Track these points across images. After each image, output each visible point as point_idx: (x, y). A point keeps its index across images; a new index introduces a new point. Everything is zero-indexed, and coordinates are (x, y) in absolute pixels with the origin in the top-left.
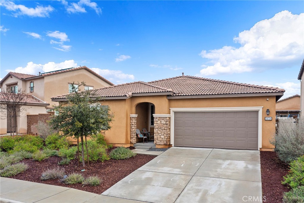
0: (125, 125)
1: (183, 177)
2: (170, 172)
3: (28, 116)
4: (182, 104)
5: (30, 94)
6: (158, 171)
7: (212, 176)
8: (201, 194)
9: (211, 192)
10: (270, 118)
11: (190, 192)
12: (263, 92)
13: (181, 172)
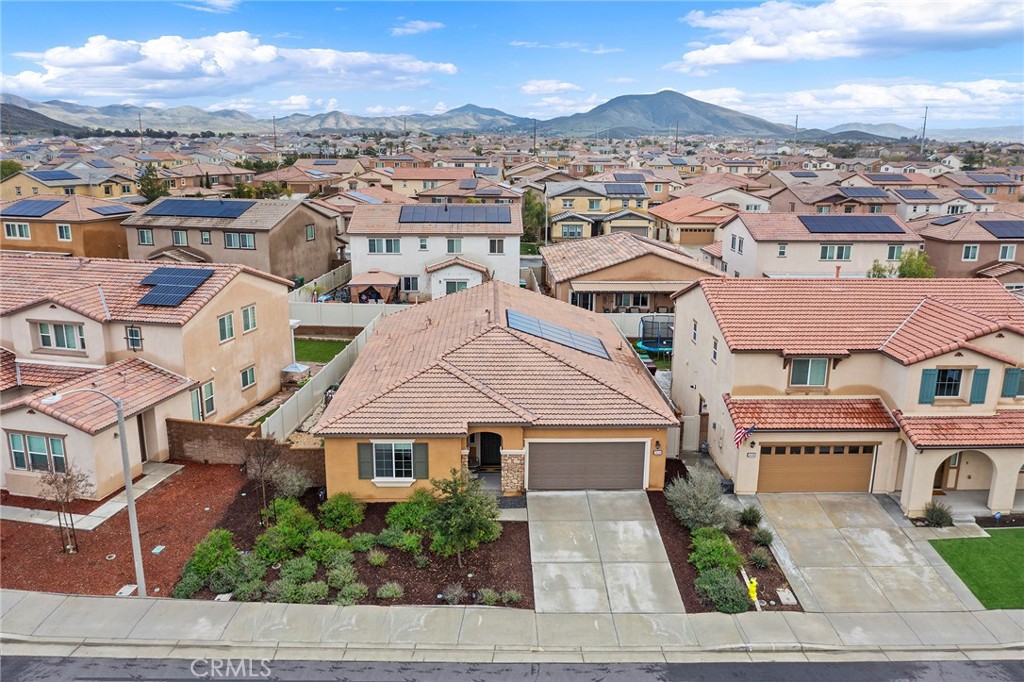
1: (591, 566)
2: (573, 560)
3: (169, 422)
4: (542, 433)
5: (132, 355)
6: (558, 560)
7: (620, 560)
8: (625, 591)
9: (634, 588)
10: (659, 452)
11: (615, 591)
12: (653, 422)
13: (584, 557)
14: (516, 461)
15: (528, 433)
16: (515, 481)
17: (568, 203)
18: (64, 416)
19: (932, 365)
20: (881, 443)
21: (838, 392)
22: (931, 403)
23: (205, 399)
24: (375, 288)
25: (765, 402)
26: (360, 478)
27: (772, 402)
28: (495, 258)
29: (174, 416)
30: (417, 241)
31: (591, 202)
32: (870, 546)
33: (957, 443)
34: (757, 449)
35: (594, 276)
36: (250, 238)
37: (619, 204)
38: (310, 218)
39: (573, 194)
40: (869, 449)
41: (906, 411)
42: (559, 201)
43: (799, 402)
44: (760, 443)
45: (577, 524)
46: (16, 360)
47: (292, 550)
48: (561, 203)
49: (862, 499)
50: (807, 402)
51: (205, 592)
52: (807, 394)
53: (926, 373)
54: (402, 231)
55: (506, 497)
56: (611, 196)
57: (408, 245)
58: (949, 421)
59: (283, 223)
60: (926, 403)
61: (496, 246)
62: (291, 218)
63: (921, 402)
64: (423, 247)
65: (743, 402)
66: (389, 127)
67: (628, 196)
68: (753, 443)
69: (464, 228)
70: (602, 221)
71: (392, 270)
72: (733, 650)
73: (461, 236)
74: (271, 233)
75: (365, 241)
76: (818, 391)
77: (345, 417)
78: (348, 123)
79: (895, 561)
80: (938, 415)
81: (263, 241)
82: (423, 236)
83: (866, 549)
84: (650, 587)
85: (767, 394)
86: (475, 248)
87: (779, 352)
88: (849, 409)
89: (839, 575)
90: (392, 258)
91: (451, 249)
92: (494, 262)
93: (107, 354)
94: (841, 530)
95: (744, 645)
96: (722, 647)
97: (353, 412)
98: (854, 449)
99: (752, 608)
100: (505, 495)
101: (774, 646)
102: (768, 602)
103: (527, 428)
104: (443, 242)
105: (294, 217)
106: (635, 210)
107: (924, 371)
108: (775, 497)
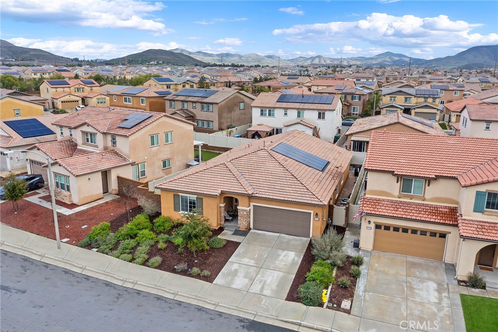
0: (216, 214)
1: (255, 268)
2: (248, 264)
3: (118, 177)
4: (258, 201)
5: (113, 148)
6: (241, 263)
7: (272, 268)
8: (262, 283)
9: (268, 282)
10: (317, 219)
11: (257, 282)
12: (314, 202)
13: (254, 263)
14: (245, 213)
15: (252, 200)
16: (244, 223)
17: (393, 99)
18: (68, 168)
19: (483, 189)
20: (450, 233)
21: (431, 200)
22: (482, 212)
23: (140, 171)
24: (259, 132)
25: (384, 200)
26: (175, 210)
27: (388, 201)
28: (321, 121)
29: (122, 176)
30: (283, 111)
31: (406, 99)
32: (419, 290)
33: (491, 238)
34: (373, 226)
35: (366, 133)
36: (211, 107)
37: (422, 100)
38: (242, 99)
39: (396, 94)
40: (443, 236)
41: (465, 215)
42: (388, 97)
43: (405, 203)
44: (374, 222)
45: (264, 248)
46: (78, 147)
47: (130, 236)
48: (389, 98)
49: (436, 264)
50: (409, 203)
51: (89, 246)
52: (411, 199)
53: (478, 193)
54: (276, 106)
55: (240, 230)
56: (418, 96)
57: (279, 113)
58: (492, 225)
59: (227, 100)
60: (478, 212)
61: (321, 116)
62: (231, 99)
63: (475, 211)
64: (286, 114)
65: (371, 199)
66: (345, 63)
67: (428, 96)
68: (369, 222)
69: (306, 106)
70: (410, 109)
71: (270, 125)
72: (292, 323)
73: (304, 109)
74: (219, 105)
75: (259, 110)
76: (418, 198)
77: (171, 181)
78: (325, 61)
79: (429, 301)
80: (486, 220)
81: (216, 108)
82: (286, 109)
83: (416, 291)
84: (276, 284)
85: (387, 196)
86: (310, 116)
87: (392, 173)
88: (435, 211)
89: (387, 301)
90: (270, 118)
91: (299, 116)
92: (320, 123)
93: (104, 147)
94: (408, 278)
95: (299, 322)
96: (288, 320)
97: (176, 180)
98: (433, 234)
99: (321, 305)
100: (240, 229)
101: (315, 326)
102: (333, 305)
103: (250, 197)
104: (295, 112)
105: (233, 98)
106: (431, 103)
107: (477, 191)
108: (382, 254)
